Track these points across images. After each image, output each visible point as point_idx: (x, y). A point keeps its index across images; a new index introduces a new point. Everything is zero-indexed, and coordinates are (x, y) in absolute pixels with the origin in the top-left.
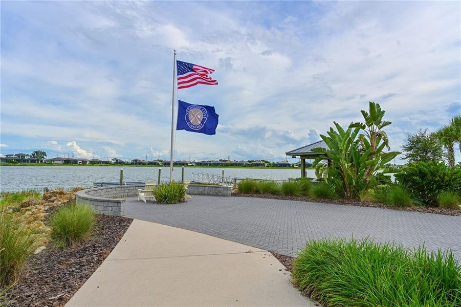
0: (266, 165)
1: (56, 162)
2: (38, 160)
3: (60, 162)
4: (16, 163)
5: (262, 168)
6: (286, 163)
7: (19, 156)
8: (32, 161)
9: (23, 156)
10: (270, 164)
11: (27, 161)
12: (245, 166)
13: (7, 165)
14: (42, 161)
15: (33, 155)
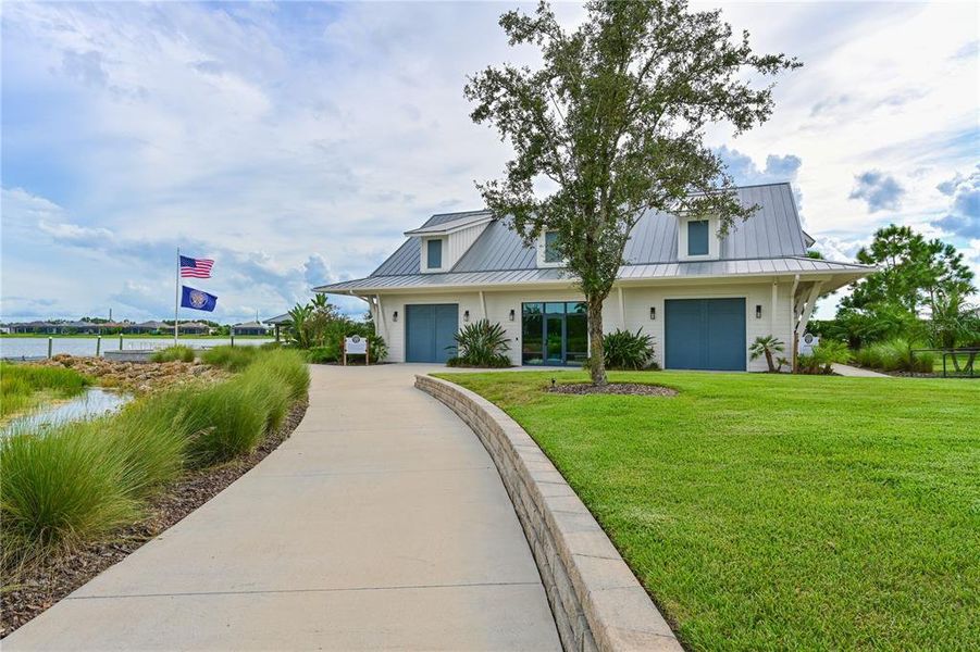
0: (211, 331)
5: (201, 336)
6: (257, 326)
10: (220, 329)
12: (159, 334)
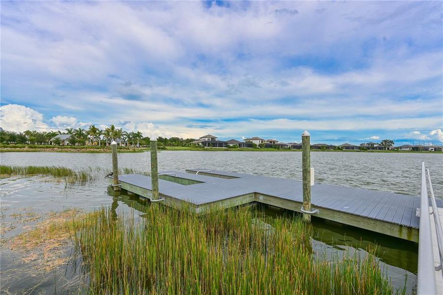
1: (403, 149)
2: (385, 148)
3: (408, 149)
4: (366, 150)
7: (369, 145)
8: (380, 148)
9: (373, 144)
11: (376, 148)
13: (359, 151)
14: (388, 149)
15: (382, 143)
